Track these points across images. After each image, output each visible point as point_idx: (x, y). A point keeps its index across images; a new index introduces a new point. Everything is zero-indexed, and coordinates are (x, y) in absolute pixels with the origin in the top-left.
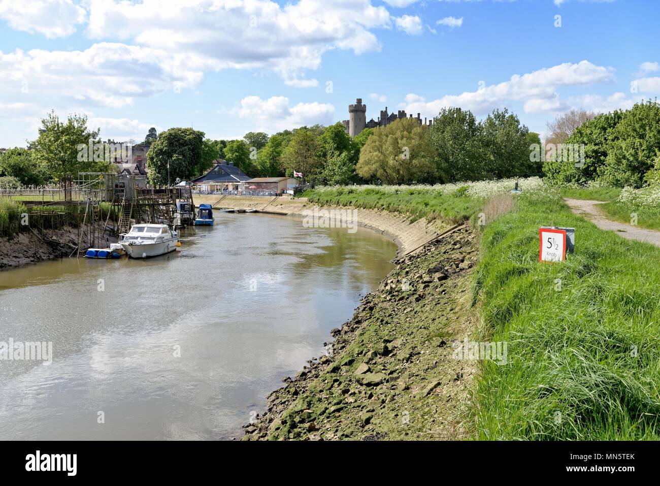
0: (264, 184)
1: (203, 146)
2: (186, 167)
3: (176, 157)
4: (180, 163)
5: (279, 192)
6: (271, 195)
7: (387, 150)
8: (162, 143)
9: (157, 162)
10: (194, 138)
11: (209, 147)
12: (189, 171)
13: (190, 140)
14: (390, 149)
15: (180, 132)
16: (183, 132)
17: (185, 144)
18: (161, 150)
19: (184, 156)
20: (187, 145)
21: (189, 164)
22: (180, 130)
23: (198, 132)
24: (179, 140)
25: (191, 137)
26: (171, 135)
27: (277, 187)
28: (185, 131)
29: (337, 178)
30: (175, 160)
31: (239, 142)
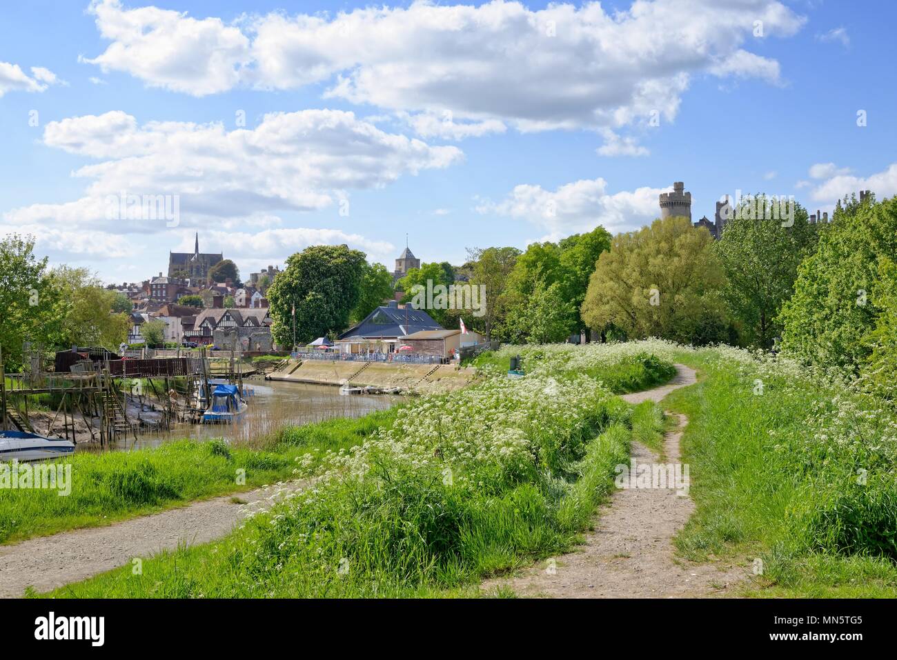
1: (367, 276)
2: (331, 313)
3: (313, 295)
4: (320, 307)
5: (444, 357)
6: (431, 361)
8: (292, 274)
9: (283, 305)
10: (345, 262)
11: (378, 277)
12: (335, 319)
13: (337, 266)
15: (321, 253)
16: (327, 254)
17: (328, 273)
18: (289, 285)
19: (327, 294)
20: (332, 274)
21: (336, 307)
22: (321, 249)
23: (354, 252)
24: (318, 267)
25: (339, 261)
26: (304, 258)
28: (329, 253)
29: (541, 330)
30: (310, 301)
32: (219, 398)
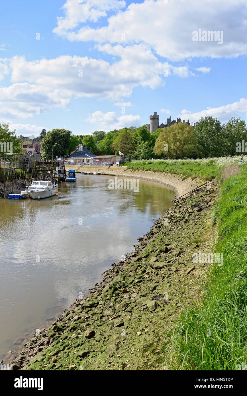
0: (103, 159)
1: (71, 139)
2: (62, 150)
3: (56, 144)
4: (59, 148)
5: (111, 163)
6: (107, 165)
7: (170, 140)
8: (49, 137)
9: (46, 147)
10: (66, 134)
11: (74, 139)
12: (63, 152)
13: (64, 135)
14: (172, 139)
15: (58, 131)
16: (60, 131)
17: (61, 137)
18: (48, 141)
19: (60, 144)
20: (62, 138)
21: (63, 148)
22: (58, 130)
23: (68, 131)
24: (58, 136)
25: (64, 133)
26: (53, 132)
27: (110, 161)
28: (61, 131)
29: (143, 155)
30: (56, 146)
31: (90, 136)
32: (71, 174)
